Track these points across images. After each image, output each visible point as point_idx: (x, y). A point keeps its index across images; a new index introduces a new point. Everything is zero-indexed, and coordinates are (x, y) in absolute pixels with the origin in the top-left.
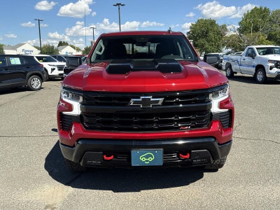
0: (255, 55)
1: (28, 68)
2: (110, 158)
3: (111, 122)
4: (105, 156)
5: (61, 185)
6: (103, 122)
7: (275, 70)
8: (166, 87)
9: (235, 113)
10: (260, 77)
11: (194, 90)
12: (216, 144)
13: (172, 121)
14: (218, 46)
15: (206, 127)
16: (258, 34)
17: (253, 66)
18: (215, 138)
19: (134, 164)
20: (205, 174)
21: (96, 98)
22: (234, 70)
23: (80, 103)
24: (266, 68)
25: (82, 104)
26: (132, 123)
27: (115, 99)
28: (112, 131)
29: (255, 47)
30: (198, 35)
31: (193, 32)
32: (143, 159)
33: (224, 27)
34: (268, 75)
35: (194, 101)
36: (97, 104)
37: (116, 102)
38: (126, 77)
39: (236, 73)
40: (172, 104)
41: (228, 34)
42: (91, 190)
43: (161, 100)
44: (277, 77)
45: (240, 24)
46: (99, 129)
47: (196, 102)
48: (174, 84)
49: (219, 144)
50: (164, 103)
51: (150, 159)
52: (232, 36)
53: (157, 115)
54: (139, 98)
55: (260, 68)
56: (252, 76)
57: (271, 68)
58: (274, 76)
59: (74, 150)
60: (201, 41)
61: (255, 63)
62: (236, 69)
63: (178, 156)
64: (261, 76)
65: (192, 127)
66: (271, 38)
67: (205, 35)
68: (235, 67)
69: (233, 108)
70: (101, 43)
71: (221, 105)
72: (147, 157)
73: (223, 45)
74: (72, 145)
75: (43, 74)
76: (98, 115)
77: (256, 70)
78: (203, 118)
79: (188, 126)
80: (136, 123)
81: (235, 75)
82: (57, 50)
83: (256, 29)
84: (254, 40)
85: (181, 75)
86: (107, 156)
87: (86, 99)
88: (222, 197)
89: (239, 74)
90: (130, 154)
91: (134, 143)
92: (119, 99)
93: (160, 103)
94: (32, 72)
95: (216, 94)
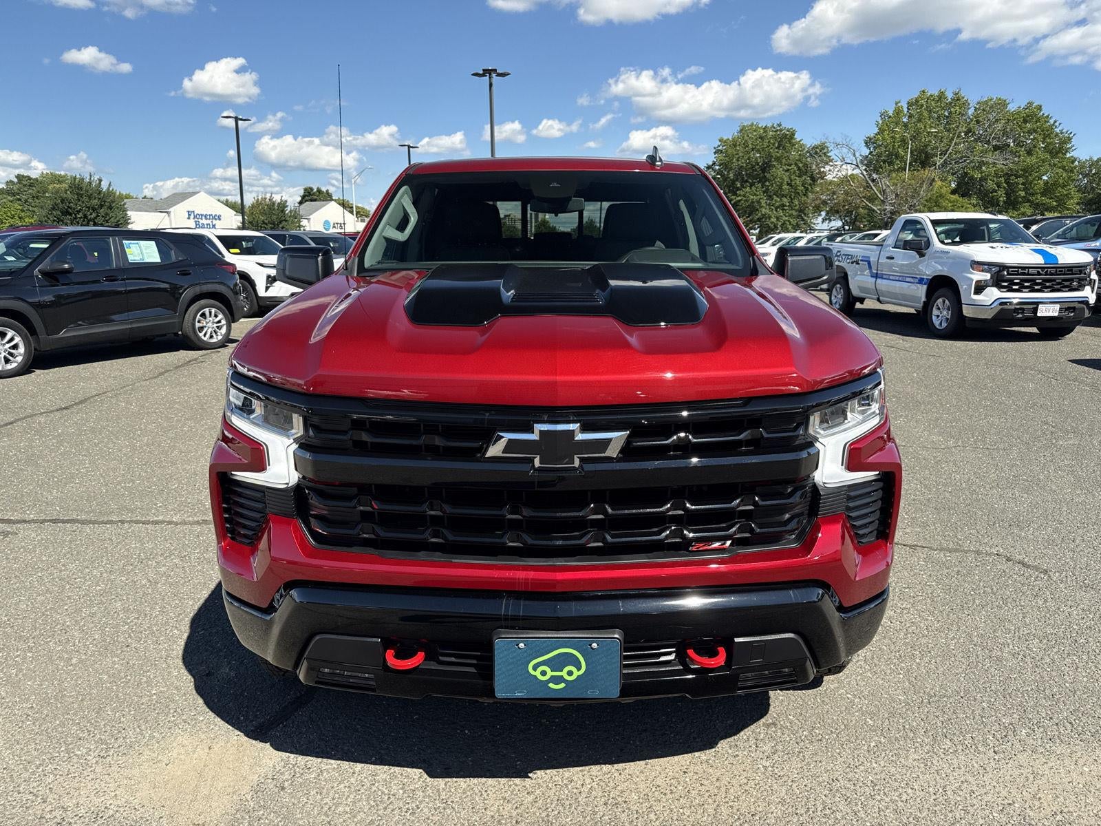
0: (928, 243)
1: (185, 274)
2: (409, 664)
3: (419, 521)
4: (390, 654)
5: (237, 736)
6: (386, 520)
7: (992, 295)
8: (640, 384)
9: (904, 486)
10: (940, 315)
11: (748, 400)
12: (829, 607)
13: (661, 521)
14: (801, 211)
15: (790, 543)
16: (926, 173)
17: (921, 281)
18: (825, 586)
19: (502, 691)
20: (777, 698)
21: (358, 425)
22: (855, 292)
23: (296, 440)
24: (963, 288)
25: (303, 445)
26: (499, 525)
27: (432, 429)
28: (422, 555)
29: (926, 217)
30: (738, 175)
31: (725, 165)
32: (540, 671)
33: (820, 152)
34: (967, 311)
35: (747, 443)
36: (361, 448)
37: (438, 441)
38: (481, 339)
39: (862, 300)
40: (661, 452)
41: (832, 174)
42: (345, 765)
43: (617, 437)
44: (996, 318)
45: (868, 142)
46: (367, 543)
47: (757, 446)
48: (669, 375)
49: (841, 609)
50: (628, 451)
51: (570, 674)
52: (845, 180)
53: (600, 497)
54: (530, 430)
55: (943, 286)
56: (913, 311)
57: (979, 289)
58: (988, 315)
59: (269, 624)
60: (751, 194)
61: (929, 269)
62: (862, 289)
63: (682, 657)
64: (946, 314)
65: (738, 542)
66: (966, 189)
67: (759, 173)
68: (859, 281)
69: (899, 466)
70: (405, 199)
71: (855, 457)
72: (557, 664)
73: (817, 209)
74: (264, 605)
75: (236, 293)
76: (364, 489)
77: (930, 294)
78: (782, 509)
79: (724, 539)
80: (514, 525)
81: (858, 305)
82: (296, 216)
83: (923, 159)
84: (915, 193)
85: (696, 332)
86: (399, 656)
87: (316, 428)
88: (842, 806)
89: (869, 304)
90: (488, 648)
91: (505, 607)
92: (450, 431)
93: (613, 452)
94: (197, 290)
95: (836, 414)
